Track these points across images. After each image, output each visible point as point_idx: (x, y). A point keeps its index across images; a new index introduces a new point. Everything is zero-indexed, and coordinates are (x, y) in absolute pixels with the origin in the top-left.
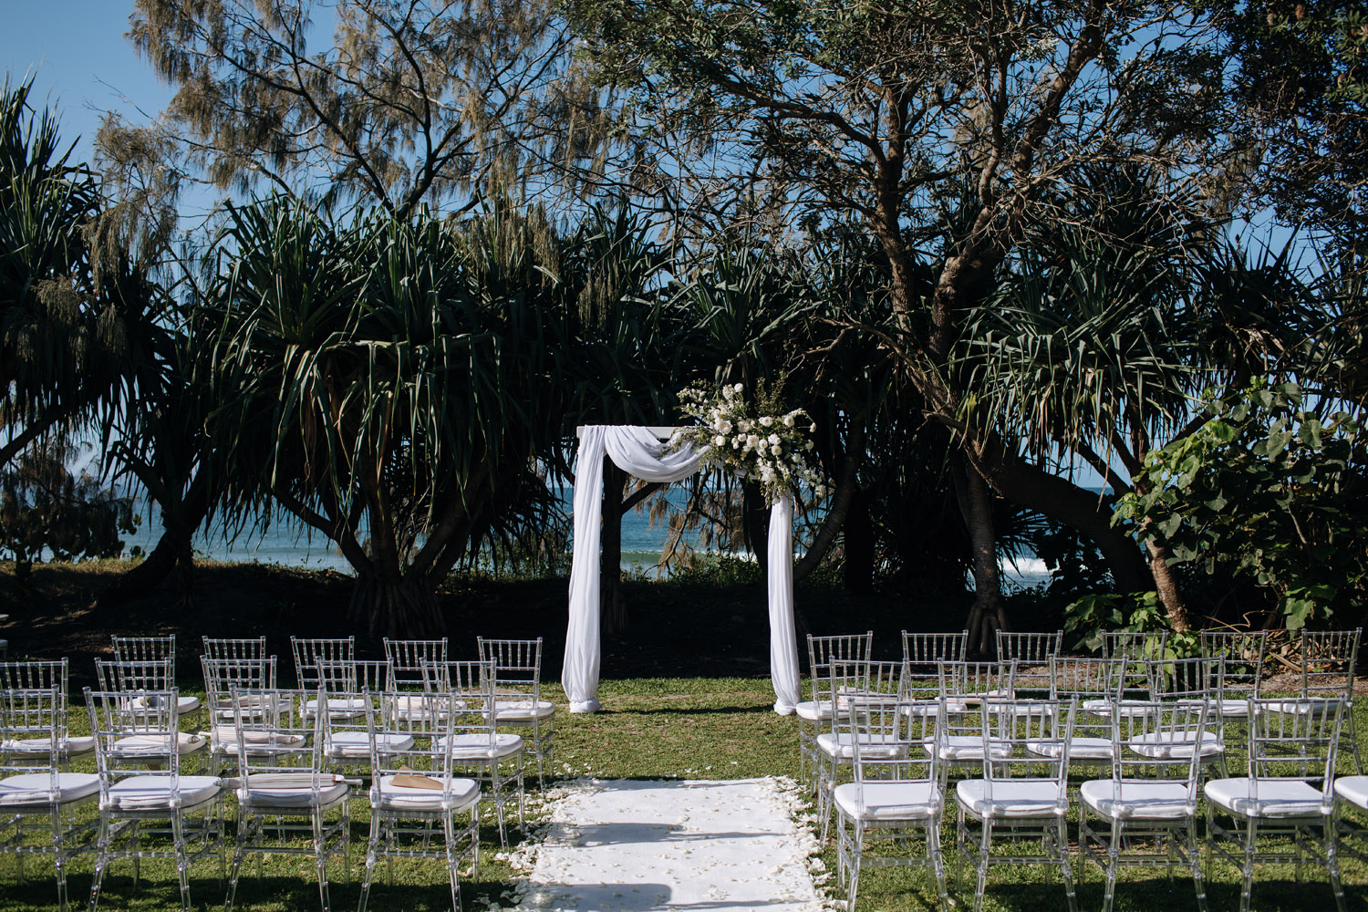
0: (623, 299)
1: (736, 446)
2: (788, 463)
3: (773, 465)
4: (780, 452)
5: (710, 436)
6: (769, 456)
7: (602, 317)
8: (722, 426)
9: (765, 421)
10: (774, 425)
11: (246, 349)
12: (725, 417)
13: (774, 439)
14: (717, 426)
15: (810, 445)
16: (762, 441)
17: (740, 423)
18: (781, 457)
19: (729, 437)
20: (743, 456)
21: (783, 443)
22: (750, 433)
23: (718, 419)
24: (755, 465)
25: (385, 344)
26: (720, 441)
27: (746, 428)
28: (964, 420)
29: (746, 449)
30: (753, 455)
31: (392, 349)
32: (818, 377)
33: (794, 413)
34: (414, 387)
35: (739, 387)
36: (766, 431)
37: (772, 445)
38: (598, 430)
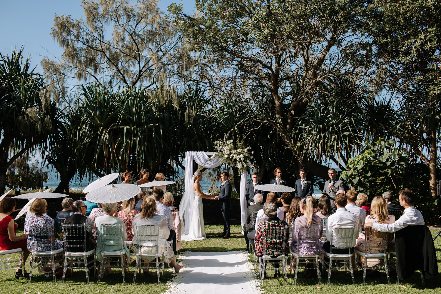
0: (197, 114)
1: (231, 158)
5: (223, 155)
6: (240, 161)
7: (191, 119)
8: (227, 152)
9: (239, 151)
10: (242, 152)
11: (87, 128)
15: (252, 157)
16: (238, 156)
18: (244, 161)
19: (229, 155)
20: (233, 160)
21: (244, 157)
22: (235, 154)
23: (225, 150)
24: (236, 163)
25: (128, 127)
26: (226, 156)
27: (234, 153)
28: (297, 149)
29: (234, 158)
30: (236, 160)
31: (130, 129)
32: (254, 137)
33: (247, 148)
34: (137, 140)
35: (232, 141)
36: (239, 154)
37: (241, 157)
38: (191, 153)
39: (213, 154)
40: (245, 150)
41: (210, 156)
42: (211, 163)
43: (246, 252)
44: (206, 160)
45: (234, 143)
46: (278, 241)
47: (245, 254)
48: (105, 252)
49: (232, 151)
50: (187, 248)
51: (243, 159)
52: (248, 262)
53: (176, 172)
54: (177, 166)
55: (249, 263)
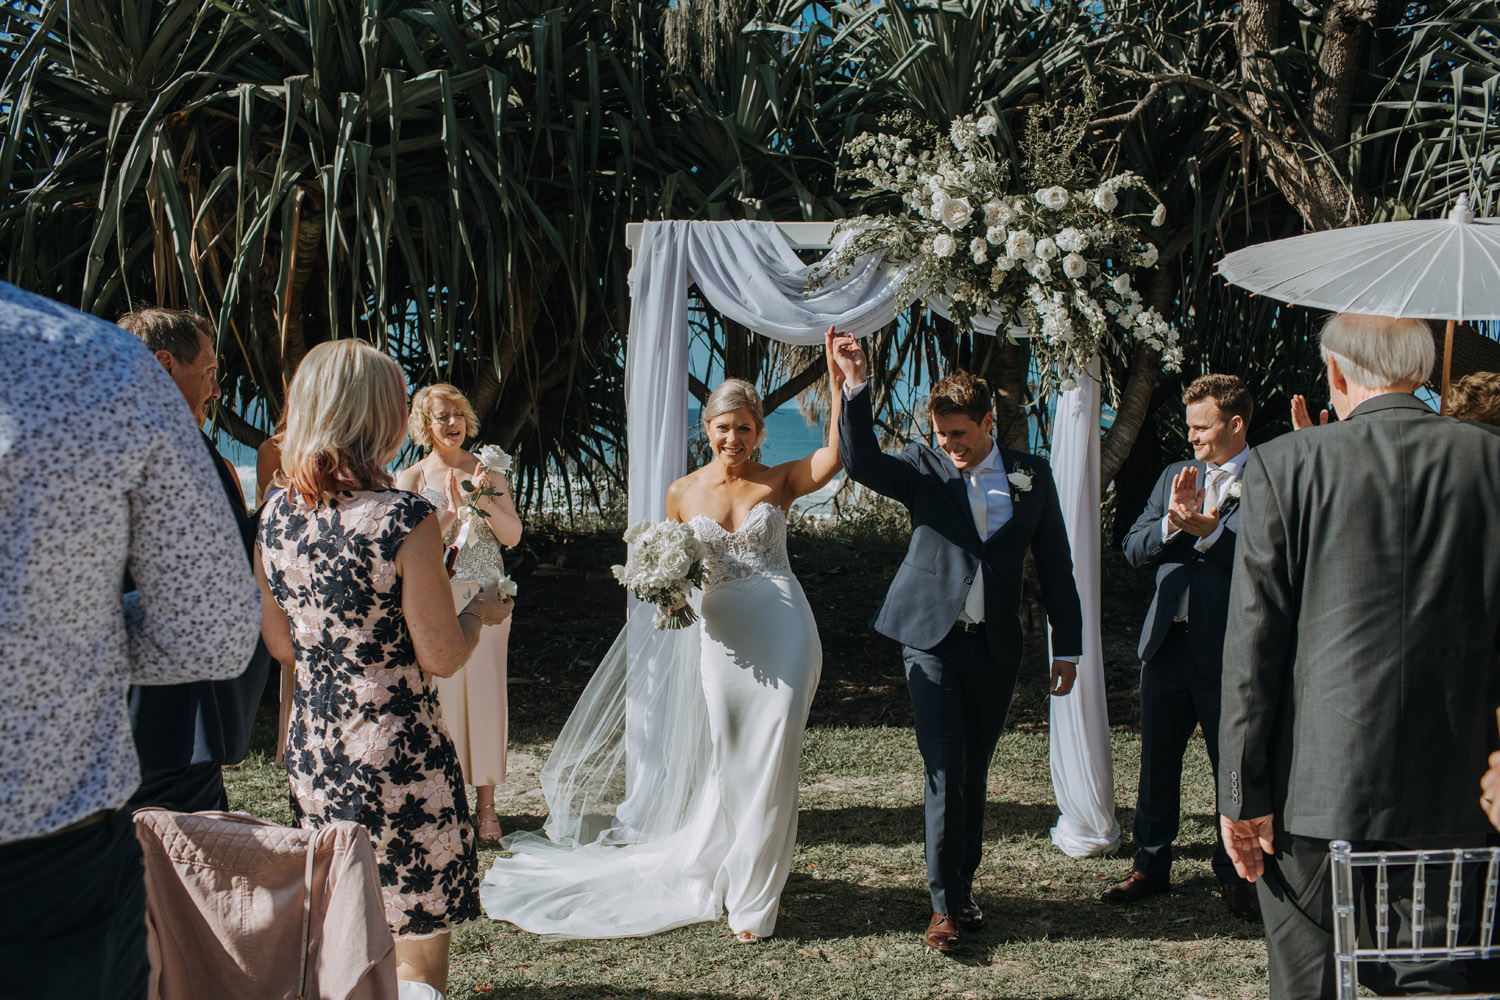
0: (749, 27)
1: (979, 256)
2: (1101, 295)
3: (1067, 302)
4: (1082, 270)
5: (920, 239)
6: (1058, 280)
7: (709, 59)
8: (950, 209)
9: (1050, 197)
10: (1069, 208)
11: (24, 104)
12: (955, 192)
13: (1071, 239)
14: (937, 211)
15: (1150, 256)
16: (1044, 243)
17: (989, 208)
18: (1086, 281)
19: (965, 234)
20: (996, 281)
21: (1093, 249)
22: (1013, 224)
23: (937, 198)
26: (943, 247)
27: (1005, 217)
29: (1004, 264)
30: (1020, 277)
33: (1113, 182)
35: (987, 123)
36: (1051, 223)
37: (1064, 254)
38: (672, 229)
39: (842, 236)
40: (1099, 197)
41: (809, 255)
44: (784, 288)
49: (988, 206)
51: (1083, 267)
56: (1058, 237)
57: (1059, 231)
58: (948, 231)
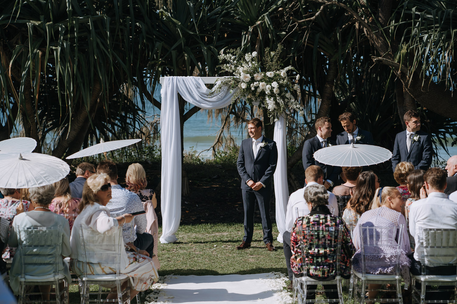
1: (253, 89)
2: (283, 98)
3: (275, 100)
5: (238, 82)
6: (272, 95)
8: (246, 77)
9: (269, 74)
10: (275, 76)
12: (246, 72)
13: (275, 84)
14: (242, 77)
15: (296, 87)
16: (268, 86)
18: (279, 94)
19: (249, 83)
20: (257, 94)
21: (281, 86)
22: (261, 80)
23: (242, 74)
24: (264, 99)
25: (37, 23)
26: (244, 86)
27: (259, 78)
28: (399, 62)
29: (259, 90)
30: (263, 93)
31: (42, 26)
32: (306, 36)
33: (287, 69)
34: (57, 50)
35: (255, 54)
36: (269, 81)
37: (274, 88)
38: (173, 79)
39: (218, 81)
40: (283, 73)
41: (210, 86)
42: (214, 99)
43: (282, 275)
44: (202, 95)
45: (261, 58)
46: (322, 251)
47: (280, 277)
48: (27, 277)
49: (255, 75)
50: (168, 269)
51: (278, 92)
52: (281, 291)
53: (139, 110)
54: (142, 99)
55: (284, 293)
56: (272, 84)
57: (273, 82)
58: (245, 82)
